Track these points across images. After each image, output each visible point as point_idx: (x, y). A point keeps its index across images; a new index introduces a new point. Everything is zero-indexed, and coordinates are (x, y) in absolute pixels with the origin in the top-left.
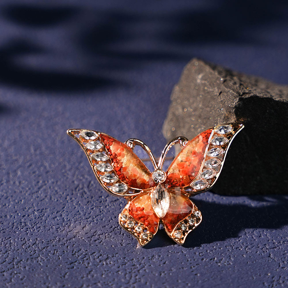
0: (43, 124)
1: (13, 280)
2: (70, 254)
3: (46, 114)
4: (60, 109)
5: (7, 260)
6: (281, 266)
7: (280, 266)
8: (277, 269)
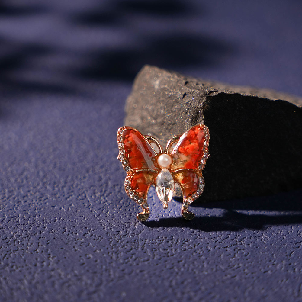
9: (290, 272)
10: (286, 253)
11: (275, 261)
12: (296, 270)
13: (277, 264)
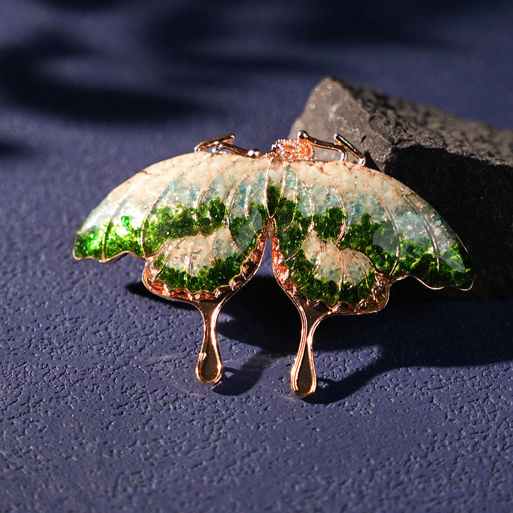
0: (84, 175)
1: (26, 432)
2: (119, 391)
3: (88, 160)
4: (113, 151)
5: (19, 399)
6: (449, 417)
7: (447, 417)
8: (443, 422)
9: (106, 456)
10: (102, 424)
11: (84, 438)
12: (115, 451)
13: (87, 443)
